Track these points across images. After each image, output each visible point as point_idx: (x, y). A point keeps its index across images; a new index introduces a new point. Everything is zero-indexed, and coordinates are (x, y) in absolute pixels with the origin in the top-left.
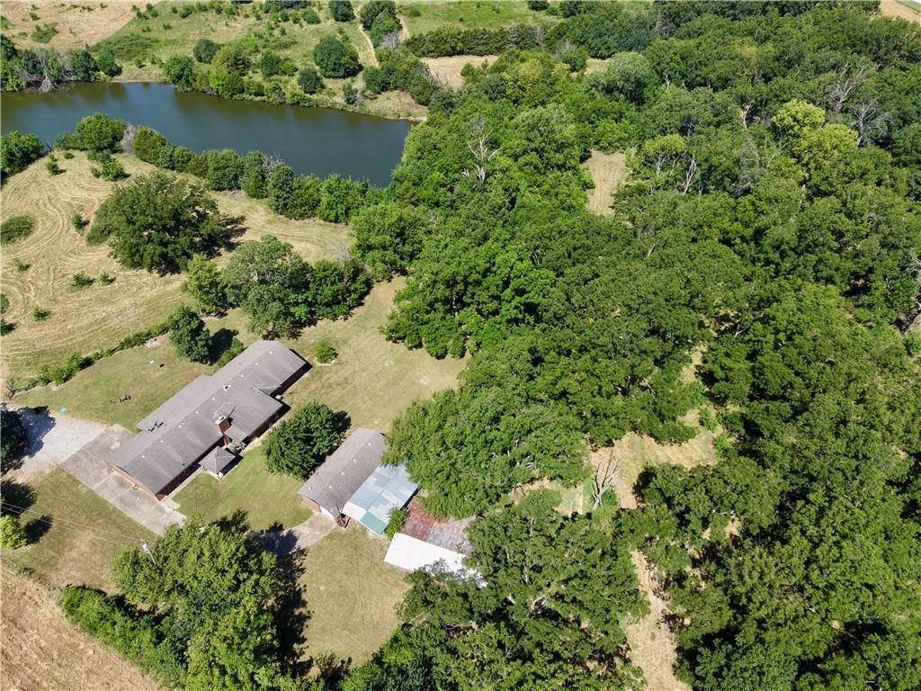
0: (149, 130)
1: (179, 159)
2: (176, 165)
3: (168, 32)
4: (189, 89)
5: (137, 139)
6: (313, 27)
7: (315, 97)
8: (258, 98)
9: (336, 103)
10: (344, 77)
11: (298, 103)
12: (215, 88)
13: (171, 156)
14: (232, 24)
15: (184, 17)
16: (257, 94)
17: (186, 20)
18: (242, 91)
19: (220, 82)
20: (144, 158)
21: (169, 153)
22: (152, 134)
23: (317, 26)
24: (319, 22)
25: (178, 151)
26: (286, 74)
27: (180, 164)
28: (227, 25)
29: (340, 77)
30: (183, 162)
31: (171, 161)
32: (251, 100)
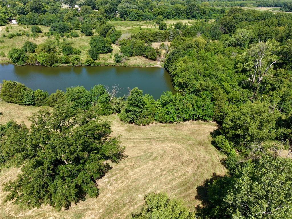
0: (13, 83)
1: (39, 97)
2: (36, 102)
3: (3, 44)
4: (24, 64)
5: (4, 89)
6: (77, 38)
7: (97, 61)
8: (67, 65)
9: (111, 63)
10: (107, 53)
11: (90, 65)
12: (41, 62)
13: (33, 96)
14: (36, 39)
15: (10, 38)
16: (65, 63)
17: (12, 39)
18: (57, 62)
19: (44, 59)
20: (10, 100)
21: (31, 94)
22: (15, 84)
23: (79, 38)
24: (78, 36)
25: (36, 93)
26: (76, 54)
27: (39, 101)
28: (34, 40)
29: (105, 53)
30: (41, 100)
31: (32, 100)
32: (63, 66)
